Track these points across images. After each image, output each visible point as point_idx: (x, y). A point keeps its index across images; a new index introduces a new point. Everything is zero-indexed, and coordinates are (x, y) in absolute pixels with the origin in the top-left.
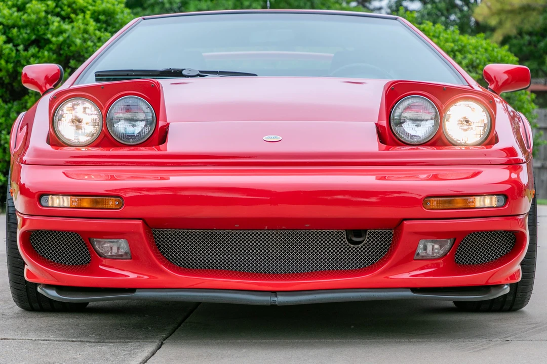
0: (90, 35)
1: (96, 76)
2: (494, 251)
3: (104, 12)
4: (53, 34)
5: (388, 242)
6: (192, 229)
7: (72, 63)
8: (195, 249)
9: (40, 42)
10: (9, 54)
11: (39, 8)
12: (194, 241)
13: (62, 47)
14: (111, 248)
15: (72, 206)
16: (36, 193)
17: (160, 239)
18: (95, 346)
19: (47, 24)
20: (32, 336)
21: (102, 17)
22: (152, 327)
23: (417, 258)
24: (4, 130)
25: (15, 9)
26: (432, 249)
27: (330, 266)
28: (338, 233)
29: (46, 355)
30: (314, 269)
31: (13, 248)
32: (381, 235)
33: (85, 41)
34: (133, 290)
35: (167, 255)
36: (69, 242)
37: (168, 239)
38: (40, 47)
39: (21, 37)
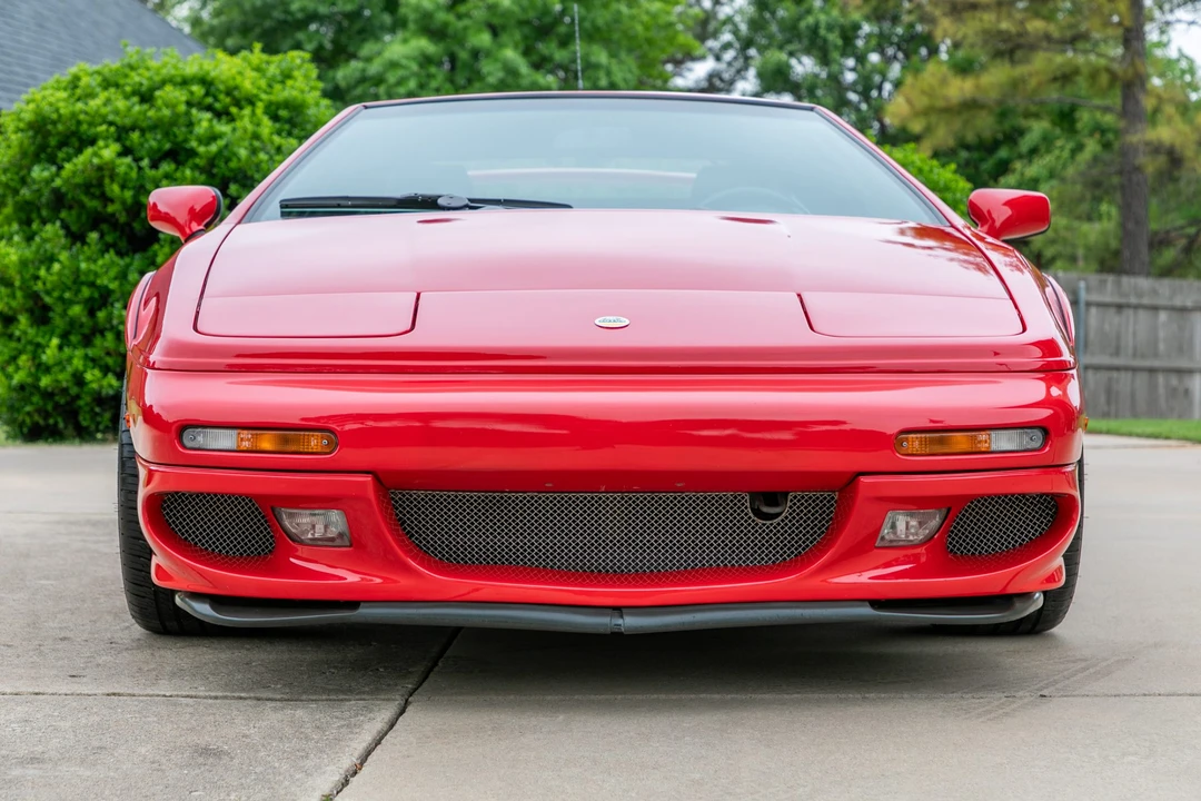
0: (263, 142)
1: (282, 207)
2: (1018, 531)
3: (287, 105)
4: (200, 141)
5: (828, 515)
6: (464, 491)
7: (233, 189)
8: (469, 527)
9: (178, 154)
10: (126, 174)
11: (176, 98)
12: (468, 514)
13: (216, 162)
14: (314, 527)
15: (242, 448)
16: (175, 422)
17: (404, 509)
18: (283, 708)
19: (190, 125)
20: (165, 688)
21: (283, 113)
22: (385, 668)
23: (882, 544)
24: (118, 301)
25: (135, 99)
26: (904, 527)
27: (719, 558)
28: (735, 498)
29: (192, 729)
30: (689, 565)
31: (130, 522)
32: (814, 501)
33: (254, 151)
34: (354, 605)
35: (417, 539)
36: (235, 513)
37: (419, 509)
38: (179, 164)
39: (146, 145)
